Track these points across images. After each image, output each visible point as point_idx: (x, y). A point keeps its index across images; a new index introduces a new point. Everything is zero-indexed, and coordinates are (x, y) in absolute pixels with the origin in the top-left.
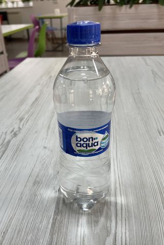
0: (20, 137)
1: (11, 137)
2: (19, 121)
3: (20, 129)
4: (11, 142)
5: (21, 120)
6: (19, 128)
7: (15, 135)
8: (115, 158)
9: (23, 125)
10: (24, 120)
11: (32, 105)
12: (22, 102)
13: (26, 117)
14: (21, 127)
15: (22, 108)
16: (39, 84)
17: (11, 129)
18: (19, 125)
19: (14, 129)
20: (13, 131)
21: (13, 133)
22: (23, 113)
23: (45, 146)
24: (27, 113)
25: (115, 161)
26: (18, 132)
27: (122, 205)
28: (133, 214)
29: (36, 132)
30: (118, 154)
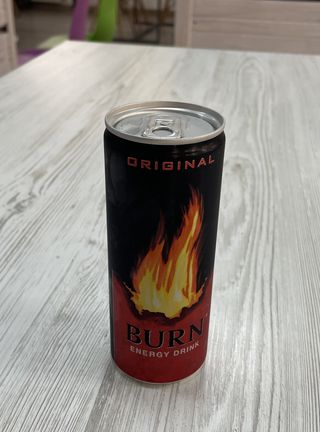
0: (30, 214)
1: (9, 214)
2: (32, 179)
3: (32, 196)
4: (8, 224)
5: (37, 176)
6: (30, 194)
7: (19, 208)
8: (267, 278)
9: (42, 188)
10: (45, 177)
11: (67, 146)
12: (43, 138)
13: (50, 170)
14: (36, 191)
15: (43, 150)
16: (91, 101)
17: (11, 195)
18: (32, 188)
19: (18, 194)
20: (14, 199)
21: (14, 204)
22: (44, 161)
23: (93, 239)
24: (54, 161)
25: (267, 285)
26: (26, 203)
27: (273, 384)
28: (300, 406)
29: (73, 206)
30: (275, 271)
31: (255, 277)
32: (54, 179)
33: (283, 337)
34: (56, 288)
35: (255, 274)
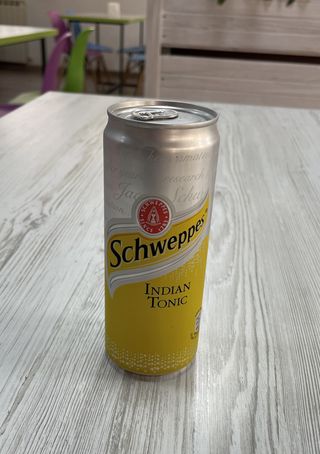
0: (44, 230)
1: (26, 229)
2: (41, 202)
3: (43, 216)
4: (27, 237)
5: (45, 201)
6: (41, 214)
7: (34, 225)
8: (253, 275)
9: (50, 210)
10: (52, 201)
11: (66, 177)
13: (56, 196)
14: (46, 212)
15: (45, 180)
17: (26, 214)
18: (42, 210)
19: (31, 214)
20: (27, 218)
21: (29, 222)
22: (48, 189)
24: (57, 189)
25: (254, 280)
26: (40, 221)
27: (268, 347)
28: (290, 361)
29: (81, 224)
30: (259, 270)
31: (244, 274)
32: (60, 203)
33: (271, 316)
34: (79, 284)
35: (243, 272)
